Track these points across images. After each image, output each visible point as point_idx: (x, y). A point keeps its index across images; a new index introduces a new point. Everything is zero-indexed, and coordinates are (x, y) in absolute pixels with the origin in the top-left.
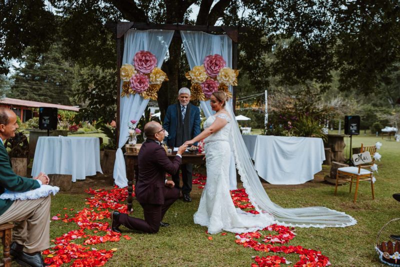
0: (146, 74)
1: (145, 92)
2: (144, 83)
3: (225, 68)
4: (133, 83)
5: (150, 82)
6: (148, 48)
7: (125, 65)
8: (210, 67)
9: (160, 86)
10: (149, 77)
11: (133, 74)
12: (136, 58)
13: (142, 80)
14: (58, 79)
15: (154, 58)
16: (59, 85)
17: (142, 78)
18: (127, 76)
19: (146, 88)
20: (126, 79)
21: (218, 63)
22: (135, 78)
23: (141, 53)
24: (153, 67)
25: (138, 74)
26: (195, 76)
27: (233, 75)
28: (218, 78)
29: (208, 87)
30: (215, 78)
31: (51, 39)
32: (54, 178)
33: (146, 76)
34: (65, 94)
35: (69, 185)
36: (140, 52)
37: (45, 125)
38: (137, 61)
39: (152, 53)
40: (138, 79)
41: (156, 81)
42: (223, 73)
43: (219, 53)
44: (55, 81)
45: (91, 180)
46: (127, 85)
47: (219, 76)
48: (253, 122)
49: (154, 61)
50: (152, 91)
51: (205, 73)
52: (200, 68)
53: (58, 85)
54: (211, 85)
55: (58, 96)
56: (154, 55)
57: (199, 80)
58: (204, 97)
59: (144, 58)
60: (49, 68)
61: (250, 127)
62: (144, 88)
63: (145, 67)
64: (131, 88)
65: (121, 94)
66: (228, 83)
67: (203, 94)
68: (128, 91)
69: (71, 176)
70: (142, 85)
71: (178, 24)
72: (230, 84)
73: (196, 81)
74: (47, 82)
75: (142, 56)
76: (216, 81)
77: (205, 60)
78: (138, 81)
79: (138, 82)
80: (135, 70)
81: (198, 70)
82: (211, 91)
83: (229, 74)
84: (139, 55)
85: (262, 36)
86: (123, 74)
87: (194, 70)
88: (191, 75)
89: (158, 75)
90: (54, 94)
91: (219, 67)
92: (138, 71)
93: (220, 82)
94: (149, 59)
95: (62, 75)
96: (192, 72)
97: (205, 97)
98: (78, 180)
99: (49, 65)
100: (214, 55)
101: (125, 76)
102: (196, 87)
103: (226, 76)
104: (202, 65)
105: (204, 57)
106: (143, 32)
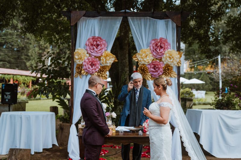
0: (97, 57)
1: (96, 74)
2: (95, 65)
3: (169, 50)
4: (85, 65)
5: (101, 64)
6: (99, 34)
7: (78, 49)
8: (156, 50)
9: (110, 67)
10: (100, 60)
11: (86, 57)
12: (88, 43)
13: (94, 63)
14: (16, 45)
15: (104, 42)
16: (17, 51)
17: (94, 61)
18: (80, 59)
19: (97, 70)
20: (79, 61)
21: (163, 45)
22: (87, 60)
23: (93, 39)
24: (104, 50)
25: (90, 58)
26: (142, 58)
27: (177, 57)
28: (163, 60)
29: (154, 68)
30: (161, 60)
31: (11, 15)
32: (15, 152)
33: (97, 59)
34: (22, 59)
35: (29, 158)
36: (91, 37)
37: (7, 100)
38: (89, 45)
39: (102, 38)
40: (90, 62)
41: (106, 63)
42: (167, 55)
43: (164, 37)
44: (13, 47)
45: (48, 153)
46: (80, 67)
47: (164, 57)
48: (207, 85)
49: (104, 45)
50: (102, 72)
51: (151, 55)
52: (146, 51)
53: (15, 51)
54: (157, 66)
55: (16, 61)
56: (104, 39)
57: (145, 61)
58: (150, 77)
59: (95, 43)
60: (8, 34)
61: (204, 90)
62: (95, 70)
63: (96, 51)
64: (84, 70)
65: (74, 75)
66: (173, 64)
67: (149, 74)
68: (81, 72)
69: (30, 150)
70: (94, 67)
71: (125, 11)
72: (174, 64)
73: (143, 62)
74: (6, 48)
75: (94, 41)
76: (161, 62)
77: (151, 43)
78: (90, 63)
79: (90, 65)
80: (88, 53)
81: (145, 52)
82: (157, 71)
83: (173, 56)
84: (91, 40)
85: (212, 5)
86: (76, 57)
87: (141, 53)
88: (138, 57)
89: (108, 58)
90: (12, 60)
91: (164, 49)
92: (90, 54)
93: (165, 63)
94: (100, 44)
95: (19, 41)
96: (139, 54)
97: (152, 77)
98: (36, 153)
99: (7, 32)
100: (159, 38)
101: (78, 59)
102: (142, 68)
103: (170, 58)
104: (148, 48)
105: (150, 40)
106: (94, 19)
